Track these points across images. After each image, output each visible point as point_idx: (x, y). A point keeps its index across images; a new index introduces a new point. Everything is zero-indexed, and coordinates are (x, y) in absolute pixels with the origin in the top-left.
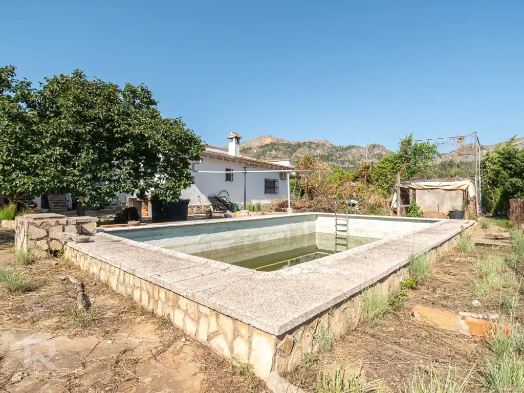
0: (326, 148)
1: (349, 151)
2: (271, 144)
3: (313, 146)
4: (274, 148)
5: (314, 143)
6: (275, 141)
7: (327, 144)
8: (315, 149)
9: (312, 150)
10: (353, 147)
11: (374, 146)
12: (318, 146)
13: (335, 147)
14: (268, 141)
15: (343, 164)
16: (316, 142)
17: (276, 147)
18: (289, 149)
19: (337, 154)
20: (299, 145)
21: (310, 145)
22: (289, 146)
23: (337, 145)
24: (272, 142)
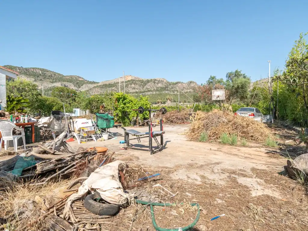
0: (164, 83)
1: (177, 85)
2: (132, 80)
3: (156, 82)
4: (133, 83)
5: (157, 80)
6: (133, 78)
7: (164, 81)
8: (158, 83)
9: (156, 84)
10: (179, 82)
11: (191, 82)
12: (159, 82)
13: (169, 82)
14: (130, 78)
15: (174, 92)
16: (158, 79)
17: (134, 82)
18: (142, 84)
19: (170, 87)
20: (148, 81)
21: (154, 81)
22: (142, 81)
23: (170, 81)
24: (132, 79)
